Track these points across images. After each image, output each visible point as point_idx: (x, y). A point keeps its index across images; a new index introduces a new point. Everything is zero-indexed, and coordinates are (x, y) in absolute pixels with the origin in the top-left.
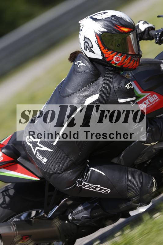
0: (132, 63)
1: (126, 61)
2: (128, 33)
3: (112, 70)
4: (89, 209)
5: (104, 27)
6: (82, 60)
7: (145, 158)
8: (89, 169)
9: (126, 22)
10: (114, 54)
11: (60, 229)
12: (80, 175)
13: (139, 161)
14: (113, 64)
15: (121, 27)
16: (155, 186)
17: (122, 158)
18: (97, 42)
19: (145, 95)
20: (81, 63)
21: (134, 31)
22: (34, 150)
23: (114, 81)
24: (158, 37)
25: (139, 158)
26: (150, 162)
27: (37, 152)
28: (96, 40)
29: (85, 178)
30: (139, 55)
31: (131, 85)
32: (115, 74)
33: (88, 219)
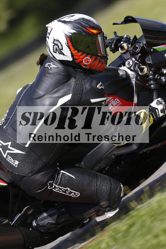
0: (100, 64)
1: (95, 63)
2: (96, 35)
3: (81, 72)
5: (74, 28)
6: (53, 62)
7: (103, 166)
8: (60, 172)
10: (84, 55)
12: (51, 178)
13: (97, 168)
14: (82, 66)
16: (123, 191)
17: (83, 164)
18: (67, 44)
19: (108, 99)
20: (52, 64)
21: (101, 33)
22: (5, 154)
24: (113, 44)
25: (98, 165)
26: (108, 169)
27: (8, 156)
28: (66, 41)
29: (56, 181)
30: (106, 58)
31: (101, 85)
32: (86, 75)
33: (53, 226)
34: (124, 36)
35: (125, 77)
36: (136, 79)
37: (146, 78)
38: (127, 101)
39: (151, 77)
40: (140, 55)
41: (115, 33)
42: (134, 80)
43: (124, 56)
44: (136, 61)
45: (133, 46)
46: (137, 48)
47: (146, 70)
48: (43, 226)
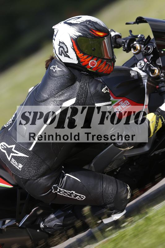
0: (107, 67)
1: (102, 66)
2: (103, 37)
3: (87, 75)
4: (62, 217)
5: (79, 31)
6: (58, 65)
7: (114, 166)
8: (64, 175)
9: (101, 26)
10: (90, 58)
11: (32, 237)
12: (55, 181)
13: (108, 169)
14: (88, 69)
15: (96, 31)
16: (130, 193)
17: (93, 166)
18: (73, 46)
19: (117, 101)
20: (56, 67)
21: (108, 35)
22: (9, 156)
23: (90, 85)
24: (126, 44)
25: (109, 166)
26: (119, 170)
27: (12, 158)
28: (72, 44)
29: (61, 184)
30: (113, 60)
31: (106, 89)
32: (91, 78)
33: (61, 227)
34: (138, 35)
35: (136, 78)
36: (148, 80)
37: (157, 80)
38: (137, 103)
39: (162, 79)
40: (152, 56)
41: (131, 31)
42: (146, 81)
43: (137, 56)
44: (148, 63)
45: (145, 47)
46: (149, 49)
47: (157, 71)
48: (50, 228)
